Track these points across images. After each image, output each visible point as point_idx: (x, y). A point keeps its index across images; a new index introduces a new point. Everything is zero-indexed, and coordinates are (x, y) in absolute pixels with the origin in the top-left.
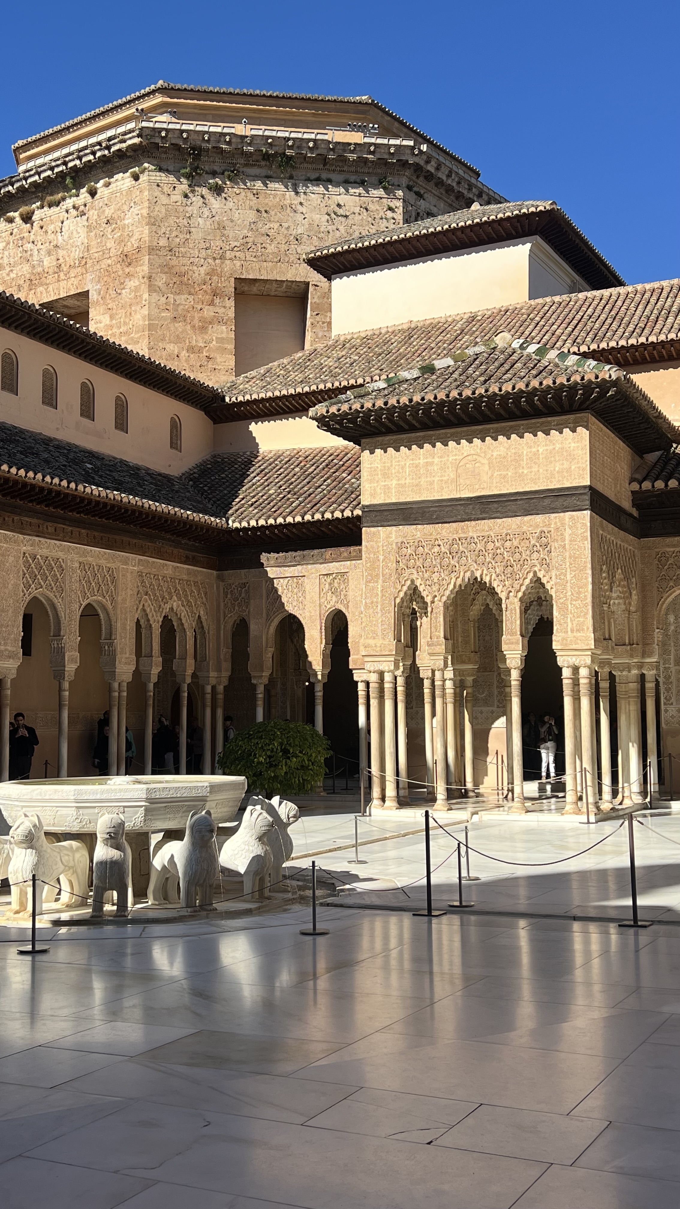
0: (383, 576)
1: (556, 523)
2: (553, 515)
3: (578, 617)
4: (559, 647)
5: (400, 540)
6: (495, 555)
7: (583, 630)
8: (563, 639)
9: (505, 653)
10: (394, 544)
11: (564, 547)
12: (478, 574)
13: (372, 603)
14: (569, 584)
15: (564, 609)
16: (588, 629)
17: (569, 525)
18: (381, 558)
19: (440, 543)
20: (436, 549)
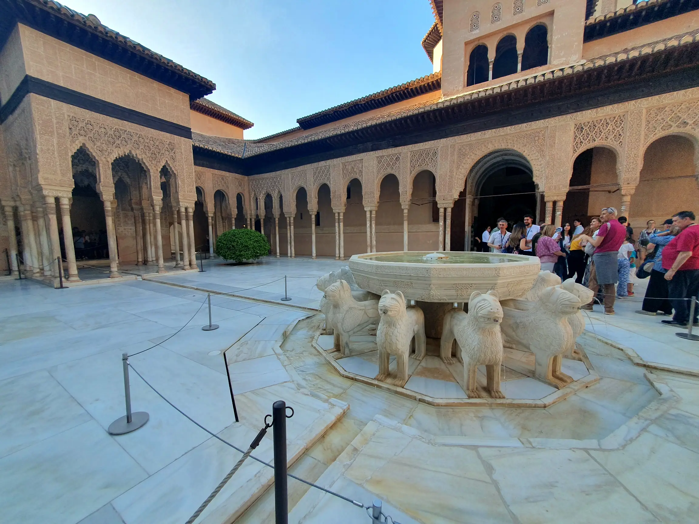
0: (58, 134)
1: (177, 140)
2: (175, 136)
3: (190, 186)
4: (182, 198)
5: (72, 115)
6: (145, 146)
8: (184, 195)
9: (153, 197)
10: (66, 116)
11: (181, 153)
12: (134, 153)
13: (49, 149)
14: (185, 170)
15: (183, 181)
16: (194, 192)
17: (183, 144)
18: (55, 121)
19: (106, 127)
20: (103, 130)
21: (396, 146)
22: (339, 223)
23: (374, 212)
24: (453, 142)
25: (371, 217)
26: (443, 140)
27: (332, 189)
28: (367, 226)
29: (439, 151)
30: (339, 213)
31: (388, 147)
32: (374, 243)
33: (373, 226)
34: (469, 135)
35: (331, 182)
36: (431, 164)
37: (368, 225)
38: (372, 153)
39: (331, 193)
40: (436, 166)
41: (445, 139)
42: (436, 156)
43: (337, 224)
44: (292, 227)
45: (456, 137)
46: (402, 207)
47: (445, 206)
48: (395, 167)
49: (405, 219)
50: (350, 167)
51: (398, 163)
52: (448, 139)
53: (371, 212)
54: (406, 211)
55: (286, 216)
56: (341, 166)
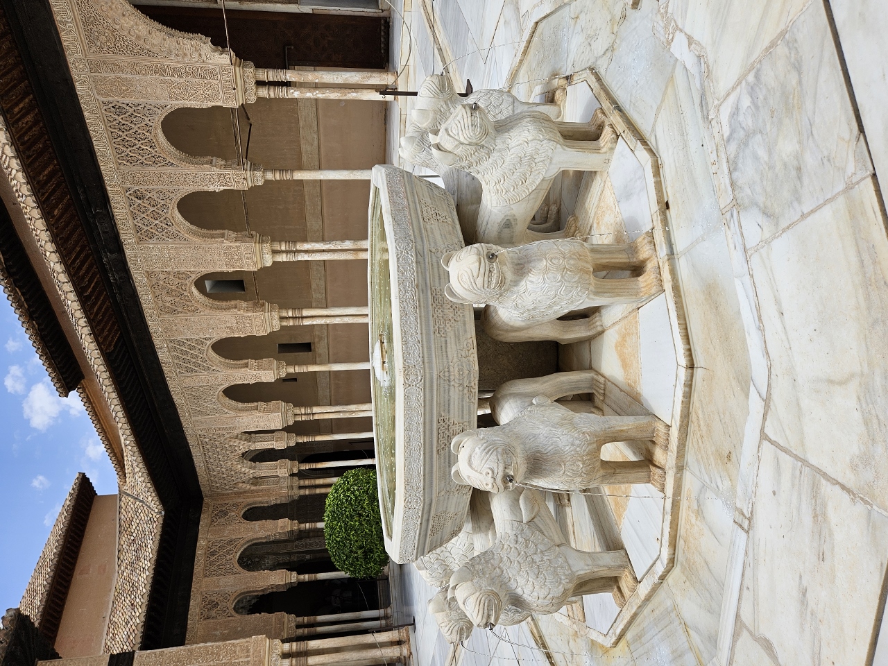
7: (247, 647)
21: (105, 200)
22: (303, 318)
23: (277, 246)
24: (81, 66)
25: (287, 252)
26: (81, 89)
27: (224, 335)
28: (309, 259)
29: (111, 99)
30: (282, 318)
31: (110, 217)
32: (348, 244)
33: (307, 246)
34: (60, 26)
35: (207, 336)
36: (146, 119)
37: (305, 257)
38: (127, 252)
39: (232, 336)
40: (148, 107)
41: (77, 84)
42: (124, 106)
43: (307, 322)
44: (315, 410)
45: (70, 59)
46: (260, 183)
47: (251, 85)
48: (159, 200)
49: (289, 177)
50: (169, 299)
51: (149, 195)
52: (75, 77)
53: (275, 252)
54: (270, 176)
55: (291, 423)
56: (166, 317)
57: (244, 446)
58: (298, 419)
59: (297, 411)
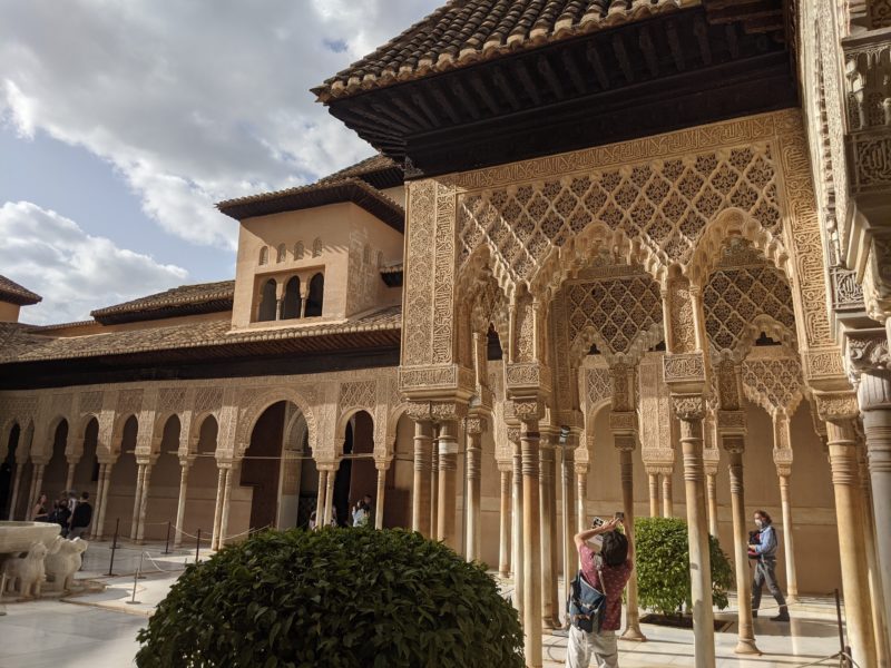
21: (182, 378)
22: (103, 479)
23: (149, 468)
24: (238, 383)
25: (143, 474)
26: (229, 381)
27: (101, 427)
29: (224, 393)
30: (105, 465)
31: (173, 377)
32: (143, 514)
33: (145, 487)
37: (138, 486)
39: (99, 432)
40: (219, 411)
41: (231, 379)
43: (100, 482)
44: (40, 482)
45: (241, 379)
46: (180, 463)
47: (224, 466)
48: (179, 405)
49: (182, 481)
50: (128, 398)
52: (234, 379)
53: (144, 466)
54: (184, 469)
55: (34, 462)
56: (117, 395)
57: (24, 426)
58: (35, 468)
59: (42, 467)
